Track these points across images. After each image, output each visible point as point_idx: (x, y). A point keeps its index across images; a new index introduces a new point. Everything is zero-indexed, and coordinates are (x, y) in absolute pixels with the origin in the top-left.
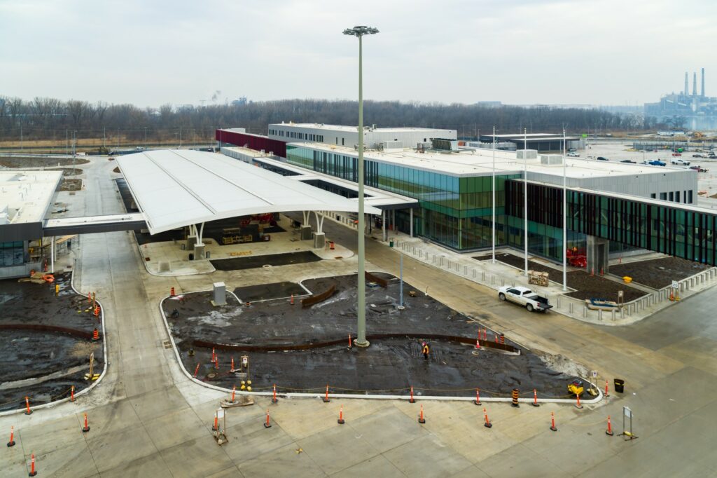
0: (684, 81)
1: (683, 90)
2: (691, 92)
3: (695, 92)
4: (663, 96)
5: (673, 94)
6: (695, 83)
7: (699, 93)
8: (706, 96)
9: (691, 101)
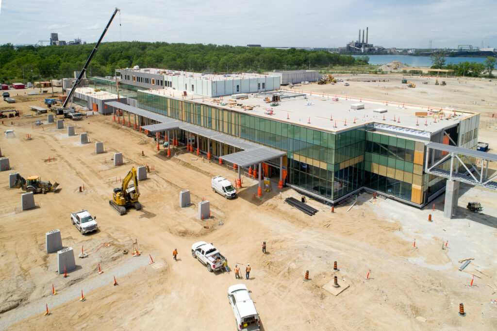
0: (359, 34)
1: (358, 40)
2: (361, 42)
3: (363, 41)
4: (348, 43)
5: (353, 42)
6: (363, 36)
7: (365, 42)
8: (368, 43)
9: (361, 46)
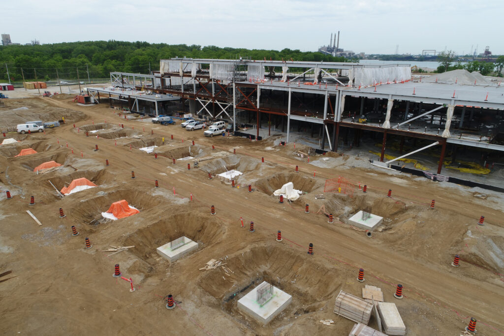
1: (329, 44)
2: (332, 46)
3: (334, 46)
6: (335, 40)
8: (339, 47)
9: (333, 51)
